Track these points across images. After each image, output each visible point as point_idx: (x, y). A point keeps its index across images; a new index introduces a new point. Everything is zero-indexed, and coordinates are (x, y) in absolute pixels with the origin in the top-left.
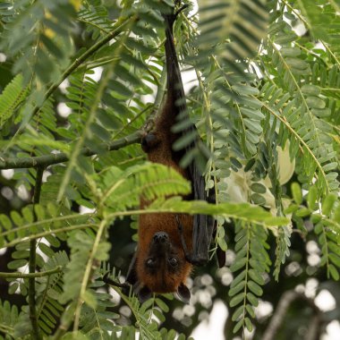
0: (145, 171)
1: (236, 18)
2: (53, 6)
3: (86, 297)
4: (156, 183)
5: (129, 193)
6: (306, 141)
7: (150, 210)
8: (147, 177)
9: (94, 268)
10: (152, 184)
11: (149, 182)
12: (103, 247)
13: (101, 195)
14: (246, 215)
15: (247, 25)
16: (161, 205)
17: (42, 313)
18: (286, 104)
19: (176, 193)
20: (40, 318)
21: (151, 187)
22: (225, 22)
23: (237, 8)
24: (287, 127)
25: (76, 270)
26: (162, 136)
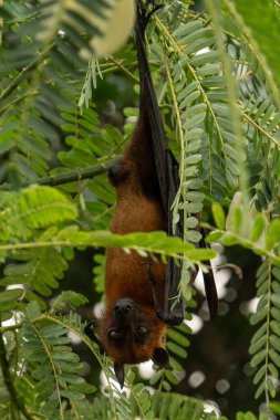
26: (130, 165)
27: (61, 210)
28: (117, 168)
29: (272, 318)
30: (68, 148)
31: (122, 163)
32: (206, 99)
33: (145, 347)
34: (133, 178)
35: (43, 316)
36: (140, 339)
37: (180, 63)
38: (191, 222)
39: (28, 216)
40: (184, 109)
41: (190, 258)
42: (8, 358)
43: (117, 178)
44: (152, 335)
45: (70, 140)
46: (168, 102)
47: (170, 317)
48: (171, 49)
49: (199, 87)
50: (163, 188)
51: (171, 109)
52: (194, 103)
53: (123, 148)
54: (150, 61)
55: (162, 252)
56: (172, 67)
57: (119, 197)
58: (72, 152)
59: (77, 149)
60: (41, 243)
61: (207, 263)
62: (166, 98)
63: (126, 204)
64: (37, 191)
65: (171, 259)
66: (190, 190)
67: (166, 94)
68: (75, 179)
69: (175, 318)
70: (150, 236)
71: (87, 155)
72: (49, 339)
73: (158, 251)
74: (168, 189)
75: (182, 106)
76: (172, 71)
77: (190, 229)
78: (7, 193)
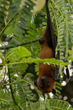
26: (45, 39)
27: (27, 53)
28: (41, 40)
30: (28, 34)
31: (42, 38)
32: (65, 20)
33: (50, 89)
34: (46, 42)
35: (22, 80)
36: (48, 87)
37: (57, 11)
38: (61, 54)
39: (18, 55)
40: (59, 23)
41: (62, 65)
42: (13, 91)
43: (41, 42)
44: (52, 85)
45: (28, 32)
46: (54, 21)
47: (57, 80)
48: (55, 7)
49: (63, 17)
50: (54, 45)
51: (55, 23)
52: (61, 22)
53: (43, 34)
54: (49, 10)
55: (54, 64)
56: (55, 12)
57: (42, 48)
58: (29, 35)
59: (30, 34)
60: (21, 62)
61: (67, 66)
62: (54, 20)
63: (44, 49)
64: (20, 48)
65: (56, 66)
66: (61, 45)
67: (54, 19)
68: (30, 43)
69: (58, 80)
70: (51, 59)
71: (33, 36)
72: (24, 87)
73: (53, 63)
74: (55, 45)
75: (58, 22)
76: (55, 13)
77: (61, 56)
78: (12, 49)
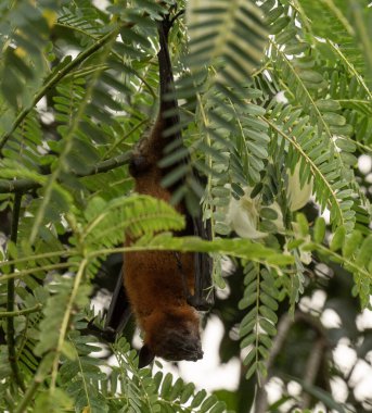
0: (131, 205)
1: (230, 36)
2: (22, 21)
3: (64, 347)
4: (144, 217)
5: (114, 228)
6: (317, 166)
7: (137, 247)
8: (133, 211)
9: (74, 312)
10: (139, 219)
11: (136, 217)
12: (83, 291)
13: (81, 230)
14: (245, 252)
15: (243, 45)
16: (149, 242)
17: (23, 353)
18: (296, 122)
19: (166, 228)
20: (20, 359)
21: (138, 222)
22: (218, 41)
23: (232, 25)
24: (297, 149)
25: (53, 317)
29: (261, 304)
